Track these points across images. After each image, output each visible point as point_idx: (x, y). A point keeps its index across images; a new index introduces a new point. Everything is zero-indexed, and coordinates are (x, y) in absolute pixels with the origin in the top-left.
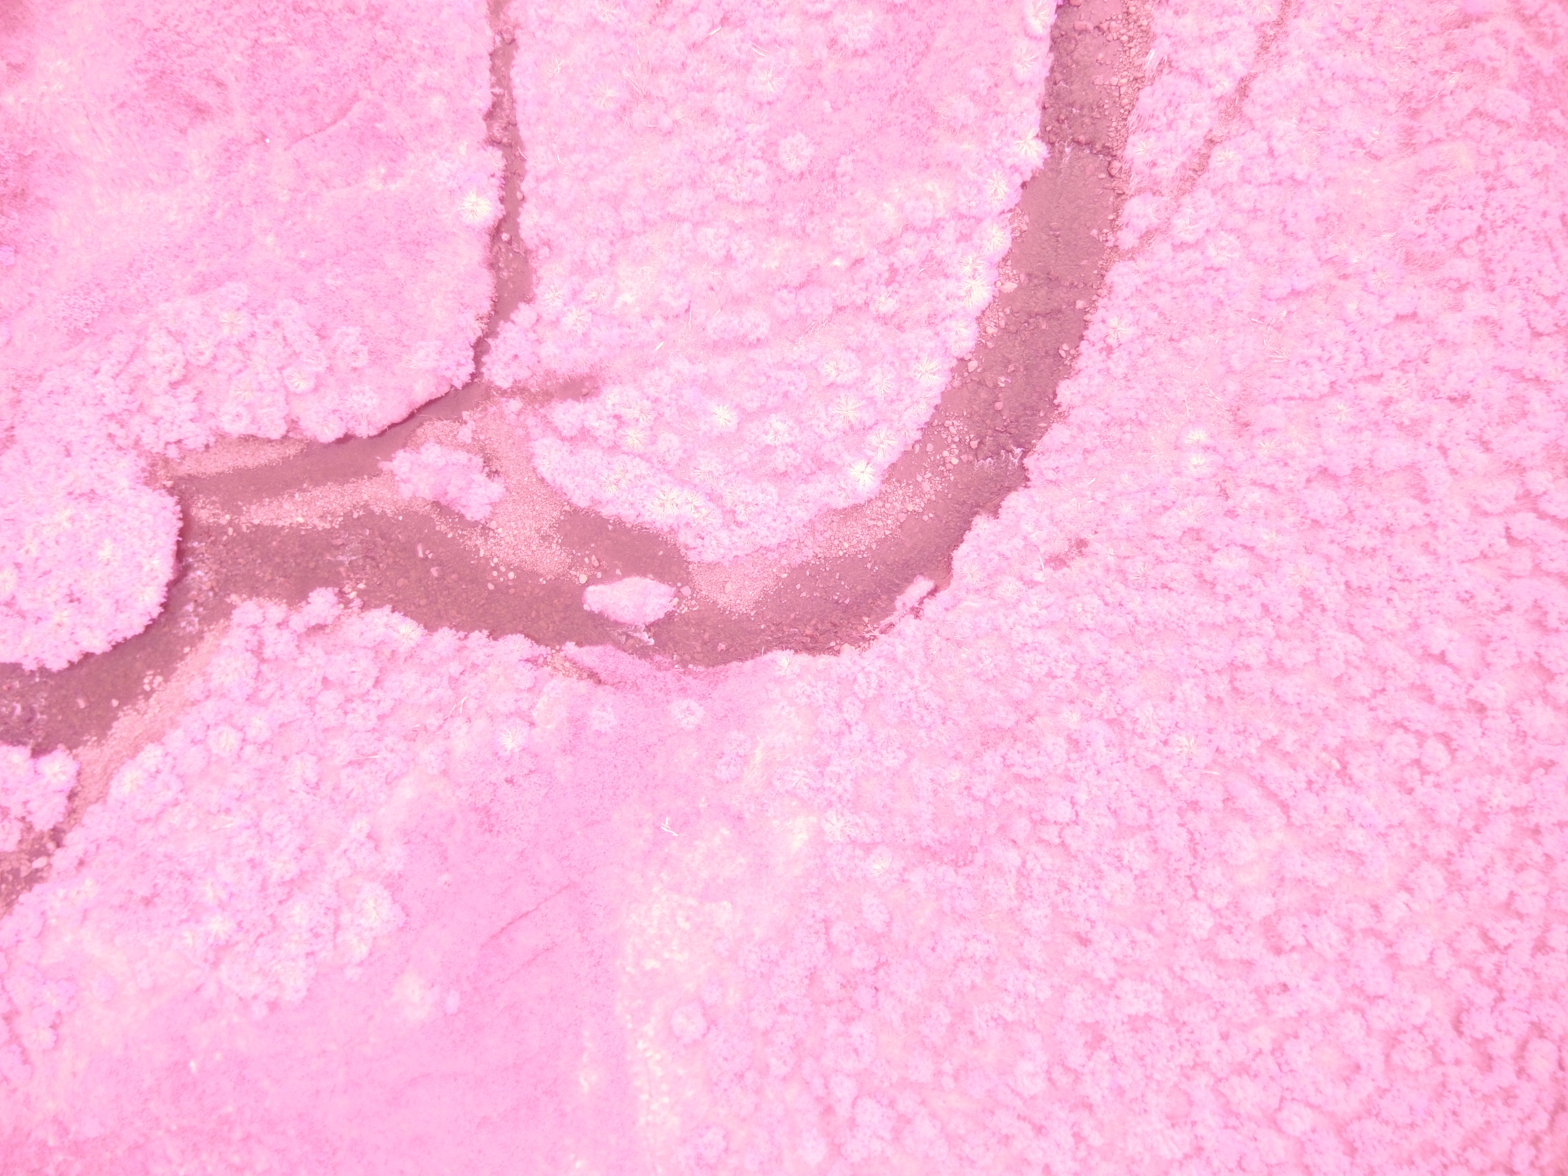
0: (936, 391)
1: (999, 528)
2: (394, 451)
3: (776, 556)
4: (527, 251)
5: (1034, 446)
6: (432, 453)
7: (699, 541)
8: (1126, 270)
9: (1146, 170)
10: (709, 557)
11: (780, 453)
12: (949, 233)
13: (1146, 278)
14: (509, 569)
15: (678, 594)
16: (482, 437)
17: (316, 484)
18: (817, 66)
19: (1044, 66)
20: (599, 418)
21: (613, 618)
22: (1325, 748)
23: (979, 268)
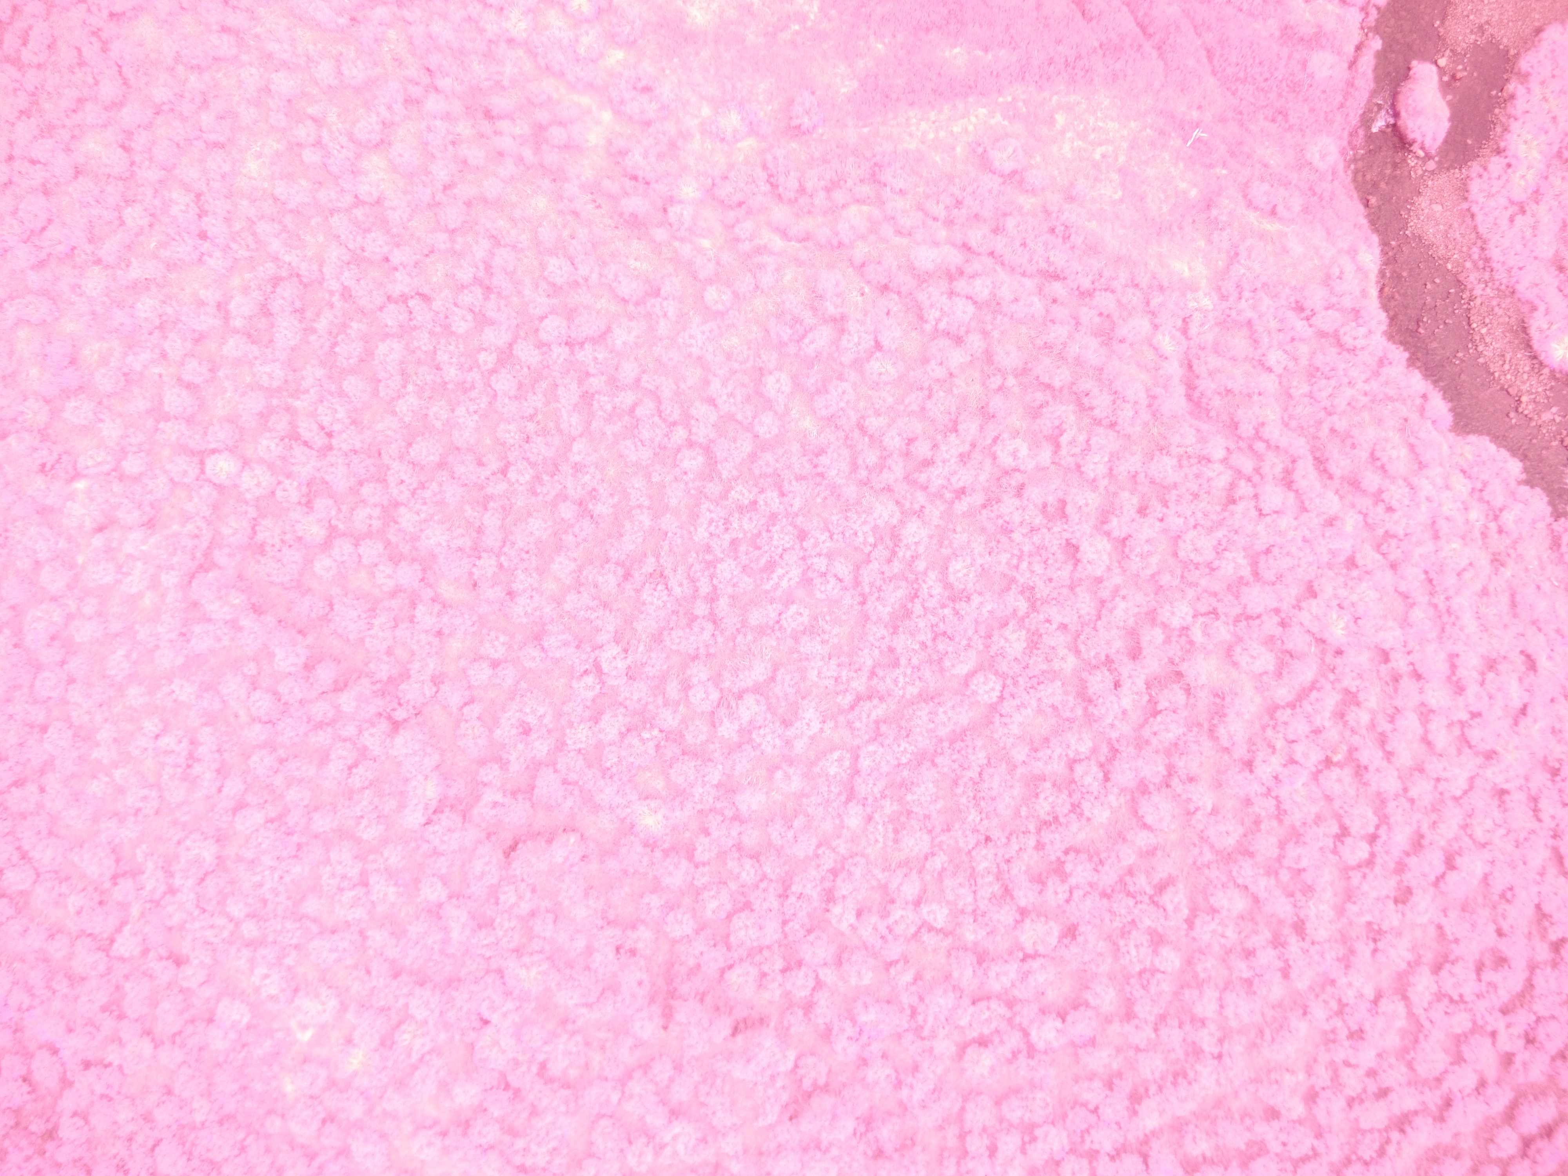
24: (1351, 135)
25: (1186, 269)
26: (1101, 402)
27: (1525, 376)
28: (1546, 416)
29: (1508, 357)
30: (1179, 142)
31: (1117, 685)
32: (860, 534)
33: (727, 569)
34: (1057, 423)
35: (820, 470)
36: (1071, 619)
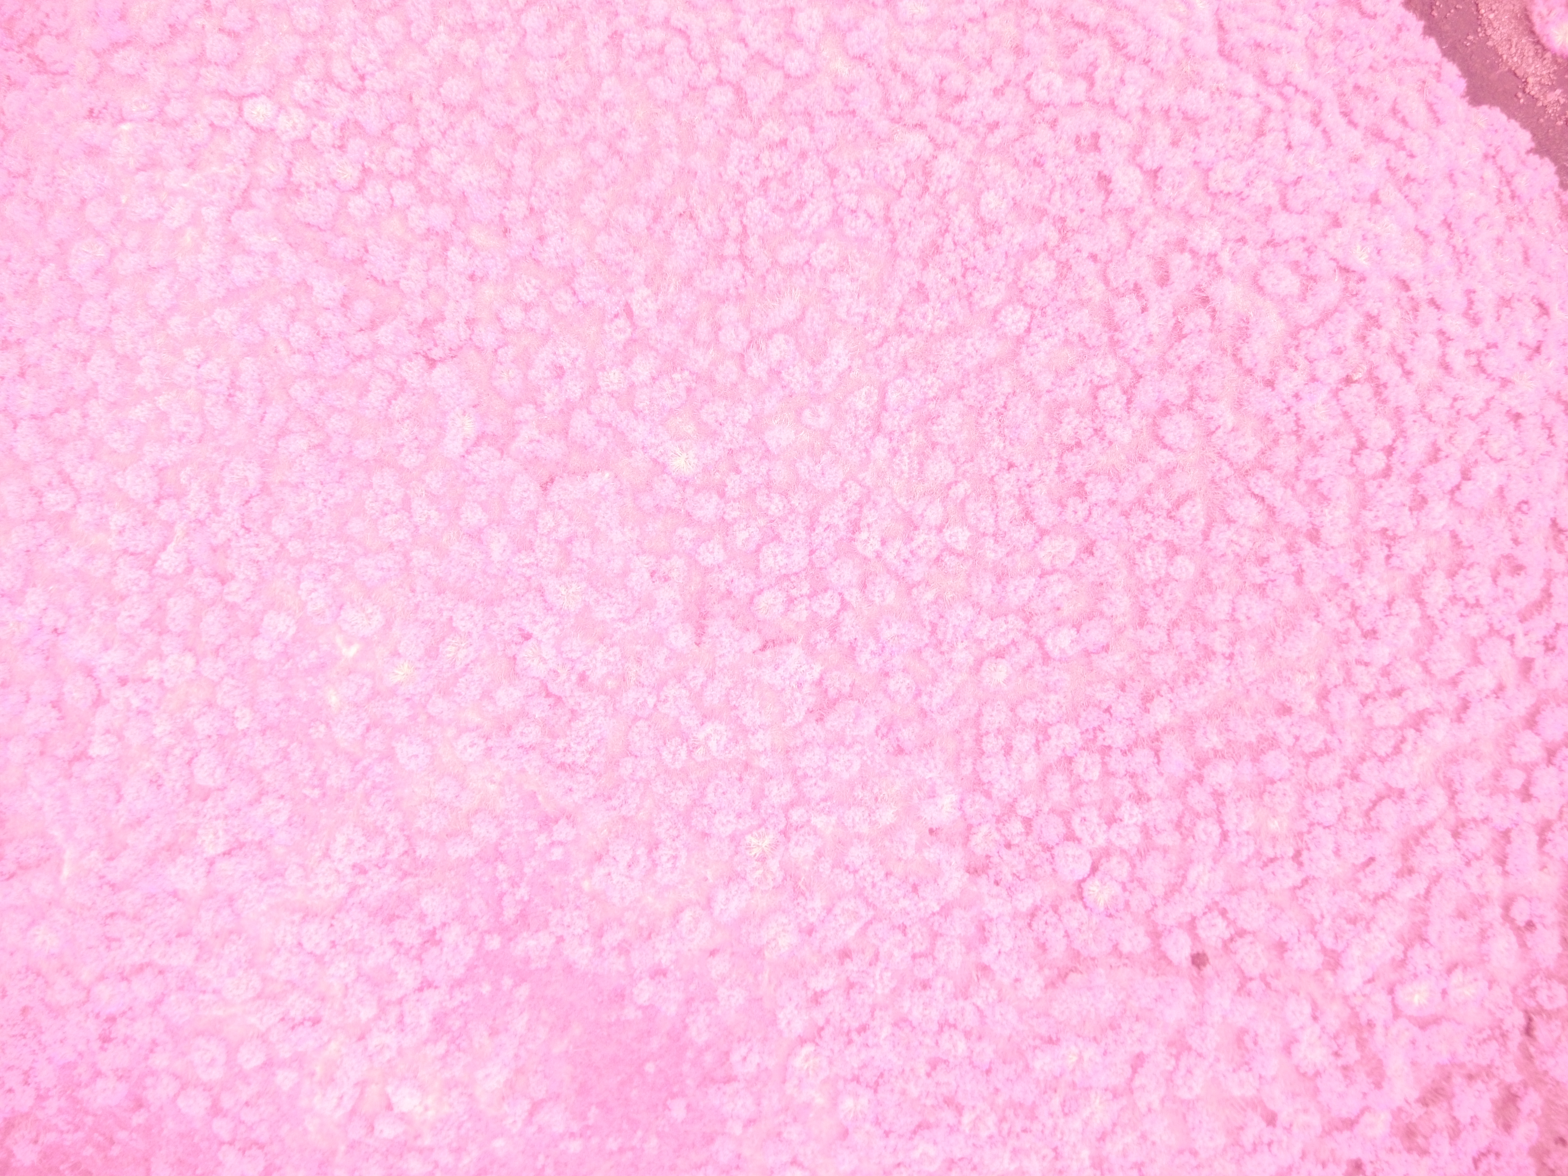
26: (1135, 37)
31: (1144, 310)
32: (891, 168)
33: (757, 206)
34: (1092, 58)
35: (852, 106)
36: (1101, 248)
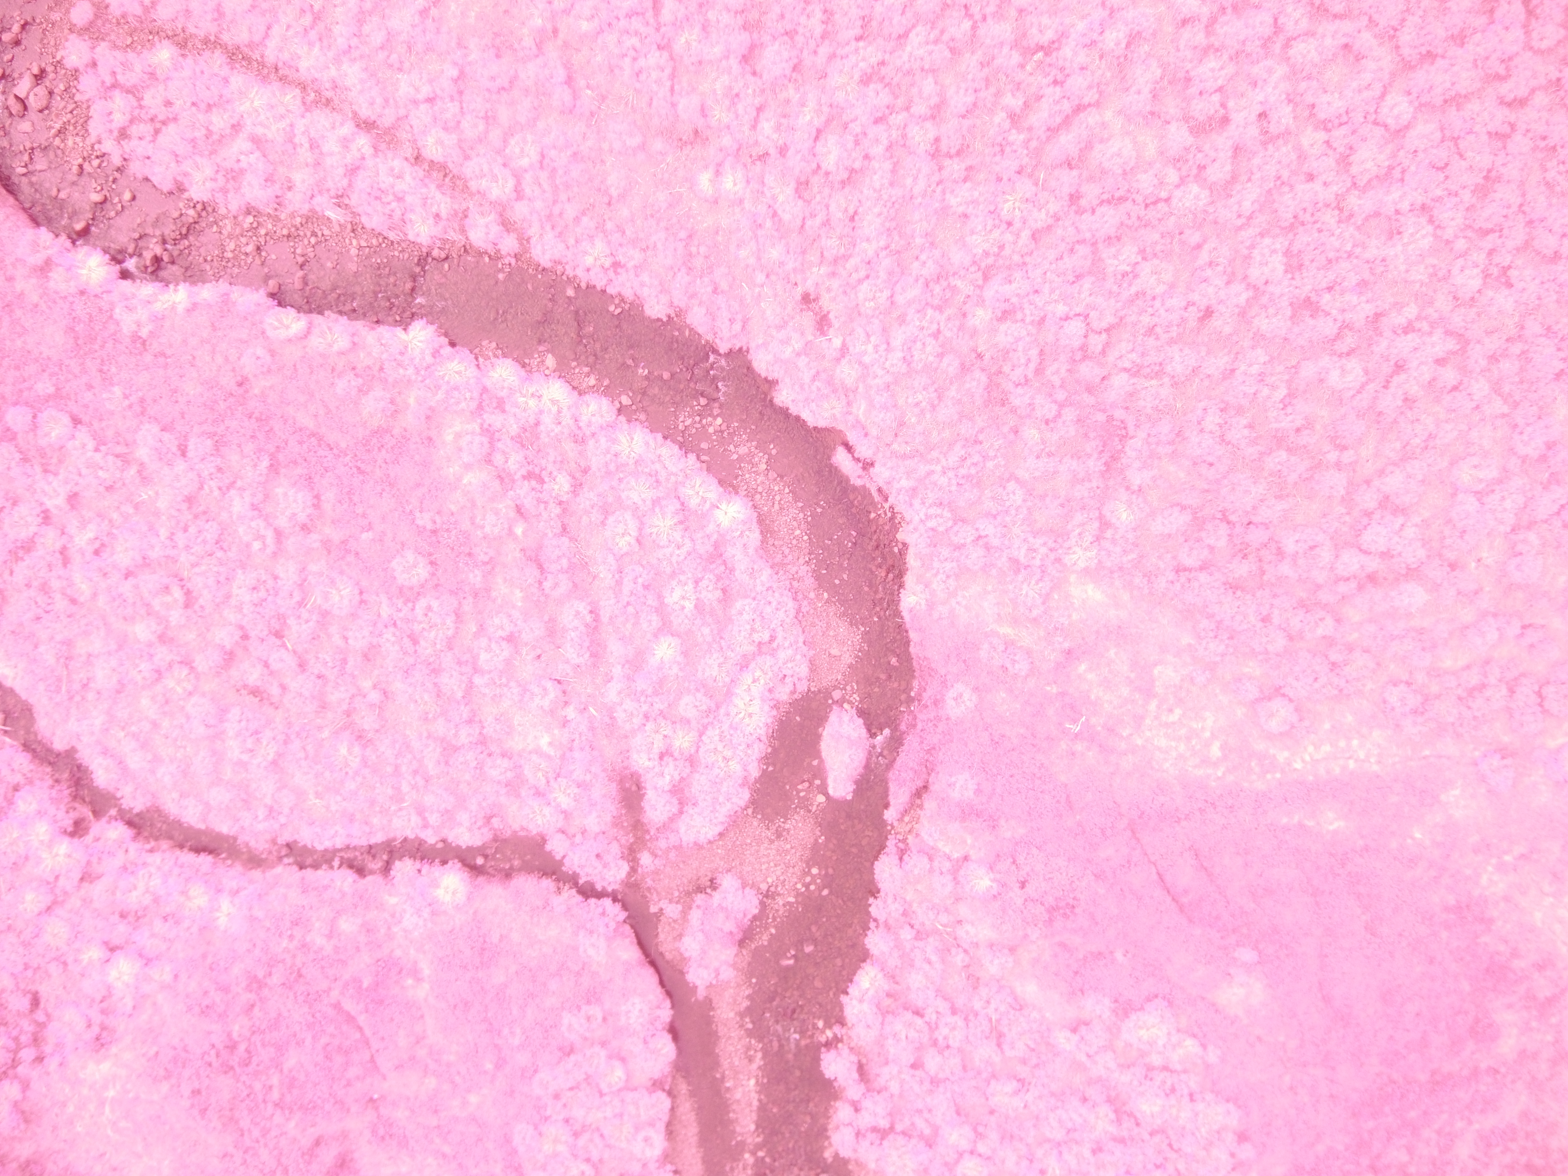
0: (650, 438)
1: (787, 380)
2: (687, 983)
3: (805, 603)
4: (495, 839)
5: (707, 342)
6: (691, 946)
7: (788, 680)
8: (539, 247)
9: (442, 224)
10: (803, 670)
11: (704, 594)
12: (495, 419)
13: (548, 228)
14: (809, 873)
15: (840, 703)
16: (676, 894)
17: (717, 1064)
18: (326, 544)
19: (336, 321)
20: (662, 775)
21: (861, 770)
22: (1022, 66)
23: (532, 390)
24: (914, 726)
25: (1090, 593)
27: (760, 489)
28: (743, 450)
29: (777, 507)
30: (1093, 720)
36: (1303, 188)
